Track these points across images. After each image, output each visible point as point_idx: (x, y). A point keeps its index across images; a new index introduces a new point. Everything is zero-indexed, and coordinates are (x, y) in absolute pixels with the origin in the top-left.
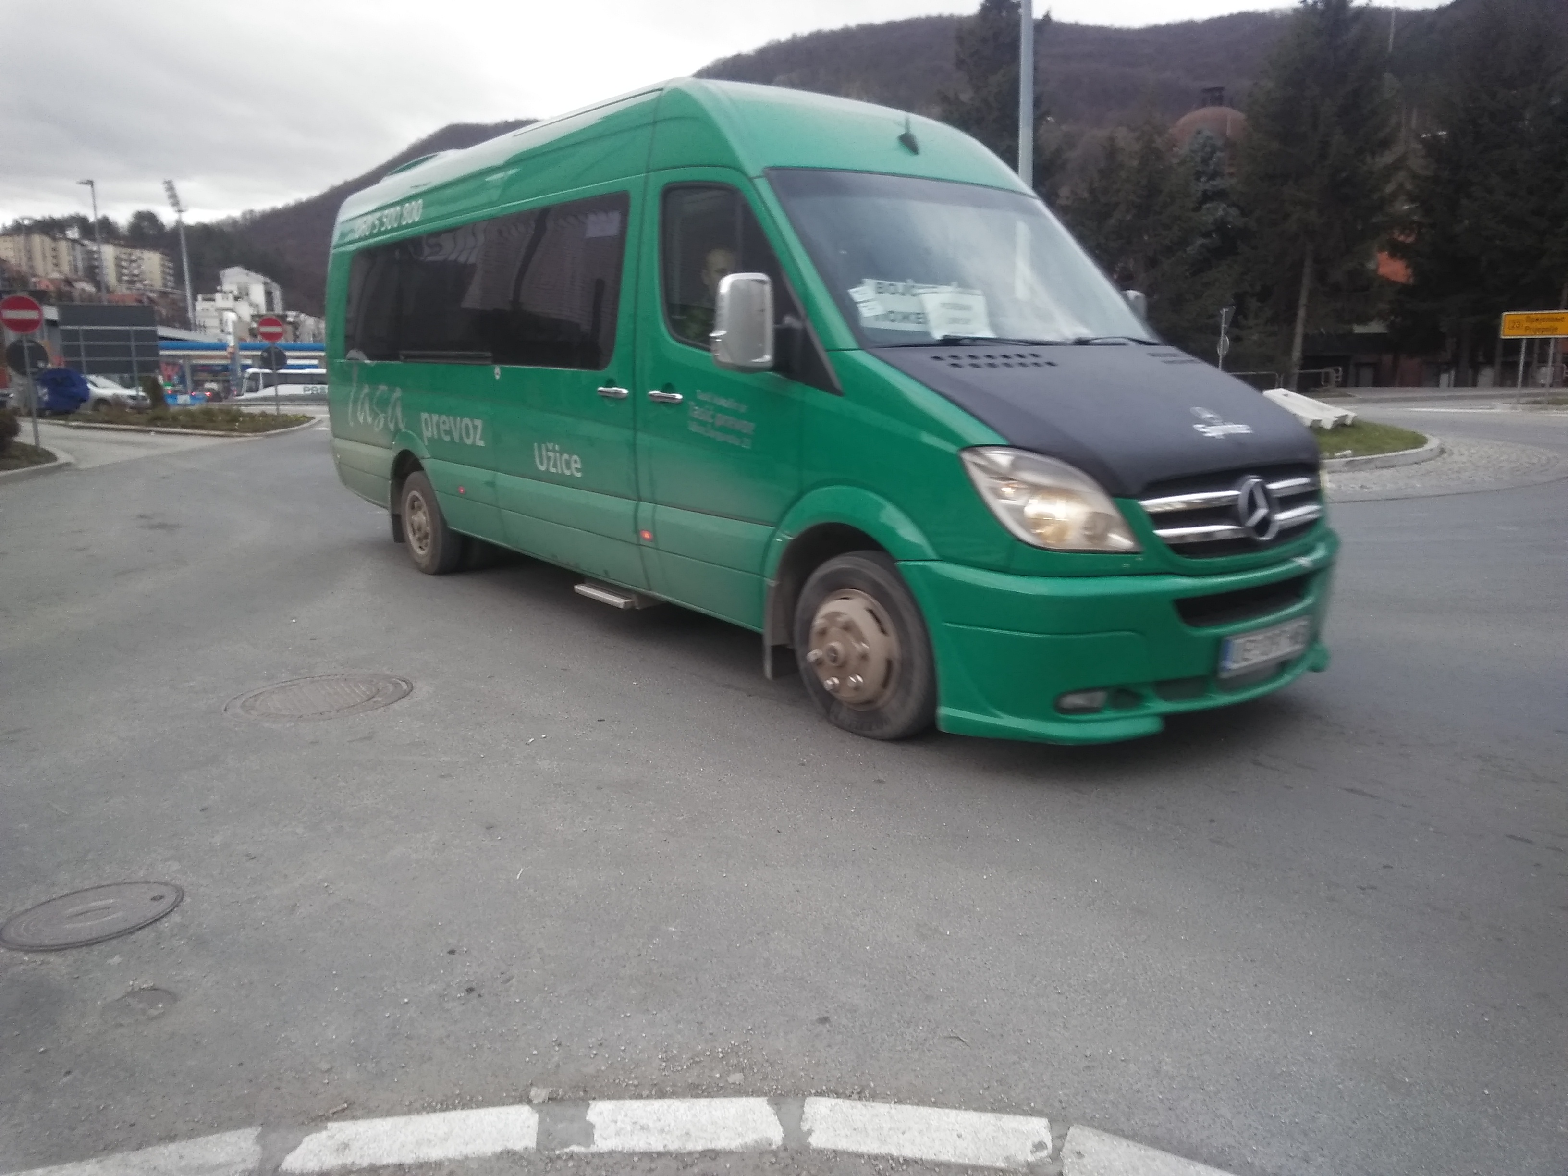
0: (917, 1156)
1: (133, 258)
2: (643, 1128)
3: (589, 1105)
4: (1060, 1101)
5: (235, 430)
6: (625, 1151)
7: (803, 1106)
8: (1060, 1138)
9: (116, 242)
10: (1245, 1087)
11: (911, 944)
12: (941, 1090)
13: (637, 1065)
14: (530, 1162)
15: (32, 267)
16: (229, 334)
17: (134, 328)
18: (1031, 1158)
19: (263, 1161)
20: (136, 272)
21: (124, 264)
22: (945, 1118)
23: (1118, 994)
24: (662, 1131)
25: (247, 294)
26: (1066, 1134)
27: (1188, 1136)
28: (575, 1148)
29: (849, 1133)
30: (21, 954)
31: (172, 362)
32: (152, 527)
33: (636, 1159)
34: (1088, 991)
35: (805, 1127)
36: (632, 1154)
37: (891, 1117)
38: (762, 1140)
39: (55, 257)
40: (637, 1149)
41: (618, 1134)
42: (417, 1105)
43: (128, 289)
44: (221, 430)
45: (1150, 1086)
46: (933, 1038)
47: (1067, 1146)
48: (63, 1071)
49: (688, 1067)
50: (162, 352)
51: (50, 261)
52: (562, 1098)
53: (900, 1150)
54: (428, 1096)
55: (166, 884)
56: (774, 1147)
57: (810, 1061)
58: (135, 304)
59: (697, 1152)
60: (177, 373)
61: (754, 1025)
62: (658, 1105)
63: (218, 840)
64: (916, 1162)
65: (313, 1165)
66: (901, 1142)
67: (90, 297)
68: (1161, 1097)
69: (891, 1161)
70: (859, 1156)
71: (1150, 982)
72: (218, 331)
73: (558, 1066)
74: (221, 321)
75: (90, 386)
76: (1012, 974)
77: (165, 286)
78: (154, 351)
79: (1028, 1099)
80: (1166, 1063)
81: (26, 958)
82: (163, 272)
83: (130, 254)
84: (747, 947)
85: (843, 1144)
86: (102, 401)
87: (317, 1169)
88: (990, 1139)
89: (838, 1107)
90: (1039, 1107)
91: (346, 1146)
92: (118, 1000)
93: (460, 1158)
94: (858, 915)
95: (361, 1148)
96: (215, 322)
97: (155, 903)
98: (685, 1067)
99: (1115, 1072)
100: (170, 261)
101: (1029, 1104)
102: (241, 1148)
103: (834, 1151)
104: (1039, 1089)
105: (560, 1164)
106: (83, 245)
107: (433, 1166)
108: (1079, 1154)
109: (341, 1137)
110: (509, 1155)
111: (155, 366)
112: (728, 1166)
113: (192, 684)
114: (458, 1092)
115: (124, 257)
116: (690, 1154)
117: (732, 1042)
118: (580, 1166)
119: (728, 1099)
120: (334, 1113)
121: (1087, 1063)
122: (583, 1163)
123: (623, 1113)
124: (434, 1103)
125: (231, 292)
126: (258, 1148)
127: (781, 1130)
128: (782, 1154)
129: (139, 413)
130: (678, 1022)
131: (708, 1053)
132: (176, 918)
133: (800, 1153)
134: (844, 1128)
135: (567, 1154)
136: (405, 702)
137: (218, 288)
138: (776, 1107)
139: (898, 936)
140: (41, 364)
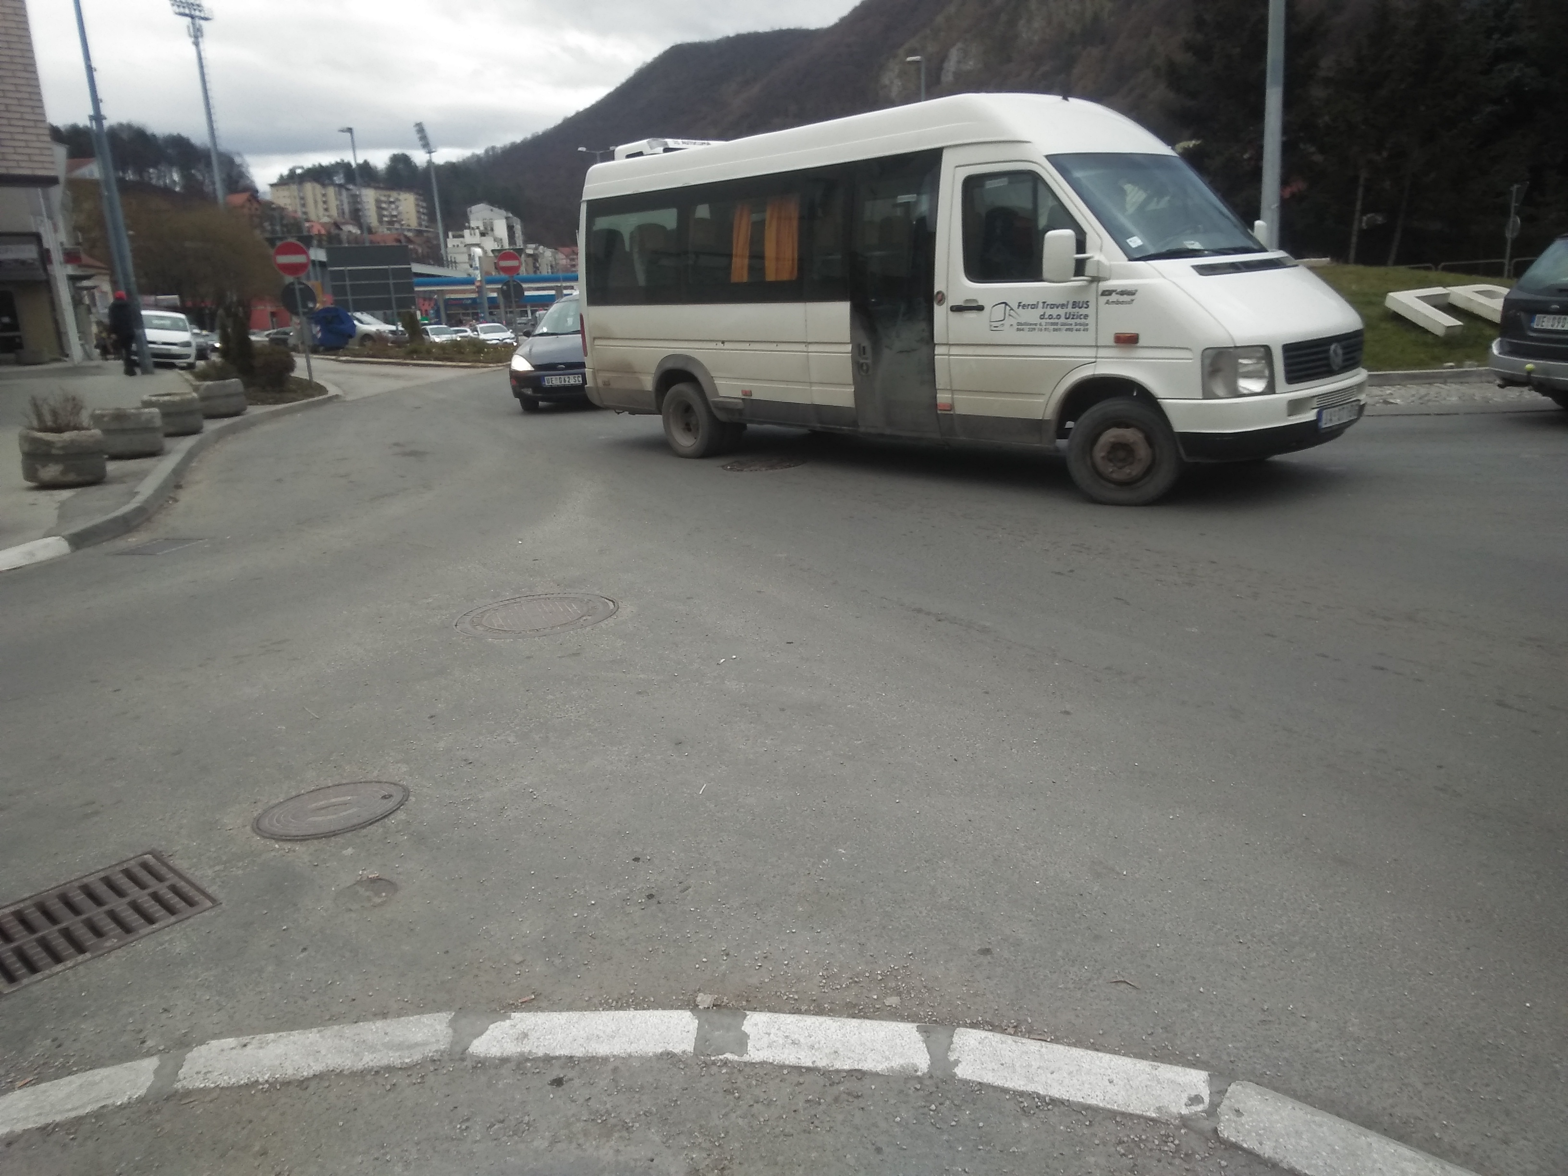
0: (1064, 1097)
1: (392, 200)
2: (793, 1043)
3: (746, 1015)
4: (1229, 1054)
5: (480, 362)
6: (775, 1063)
7: (952, 1036)
8: (1218, 1094)
9: (377, 185)
10: (1441, 1057)
11: (1083, 881)
12: (1101, 1032)
13: (799, 980)
14: (687, 1066)
15: (305, 213)
16: (476, 268)
17: (392, 267)
18: (1185, 1111)
19: (453, 1043)
20: (395, 213)
21: (384, 205)
22: (1098, 1062)
23: (1306, 947)
24: (812, 1047)
25: (492, 230)
26: (1227, 1090)
27: (1369, 1103)
28: (729, 1056)
29: (996, 1068)
30: (273, 841)
31: (427, 297)
32: (405, 454)
33: (785, 1072)
34: (1274, 943)
35: (952, 1057)
36: (782, 1067)
37: (1041, 1056)
38: (908, 1065)
39: (325, 202)
40: (787, 1063)
41: (770, 1046)
42: (595, 1001)
43: (388, 229)
44: (469, 362)
45: (1331, 1046)
46: (1098, 979)
47: (1226, 1102)
48: (301, 948)
49: (847, 986)
50: (417, 289)
51: (321, 205)
52: (726, 1006)
53: (1047, 1089)
54: (606, 993)
55: (395, 784)
56: (919, 1073)
57: (968, 990)
58: (395, 244)
59: (844, 1071)
60: (432, 308)
61: (915, 950)
62: (811, 1021)
63: (441, 745)
64: (1063, 1103)
65: (495, 1051)
66: (1049, 1082)
67: (356, 239)
68: (1342, 1058)
69: (1037, 1100)
70: (1005, 1091)
71: (1345, 937)
72: (467, 266)
73: (724, 975)
74: (470, 255)
75: (356, 322)
76: (1191, 920)
77: (420, 225)
78: (410, 288)
79: (1194, 1048)
80: (1353, 1025)
81: (277, 846)
82: (418, 212)
83: (389, 196)
84: (914, 873)
85: (989, 1078)
86: (367, 336)
87: (499, 1055)
88: (1142, 1087)
89: (987, 1040)
90: (1204, 1058)
91: (525, 1035)
92: (348, 888)
93: (624, 1055)
94: (1030, 849)
95: (538, 1039)
96: (465, 258)
97: (385, 801)
98: (844, 986)
99: (1293, 1029)
100: (424, 201)
101: (1194, 1054)
102: (436, 1030)
103: (980, 1083)
104: (1207, 1040)
105: (714, 1069)
106: (348, 190)
107: (600, 1060)
108: (1238, 1112)
109: (521, 1027)
110: (668, 1057)
111: (412, 301)
112: (873, 1087)
113: (430, 600)
114: (632, 991)
115: (383, 198)
116: (838, 1071)
117: (892, 966)
118: (733, 1073)
119: (879, 1022)
120: (522, 1003)
121: (1263, 1017)
122: (736, 1071)
123: (777, 1027)
124: (610, 1001)
125: (478, 228)
126: (450, 1031)
127: (929, 1057)
128: (928, 1082)
129: (399, 347)
130: (841, 942)
131: (867, 974)
132: (401, 815)
133: (945, 1082)
134: (991, 1062)
135: (721, 1060)
136: (611, 621)
137: (467, 224)
138: (925, 1034)
139: (1070, 873)
140: (311, 305)
